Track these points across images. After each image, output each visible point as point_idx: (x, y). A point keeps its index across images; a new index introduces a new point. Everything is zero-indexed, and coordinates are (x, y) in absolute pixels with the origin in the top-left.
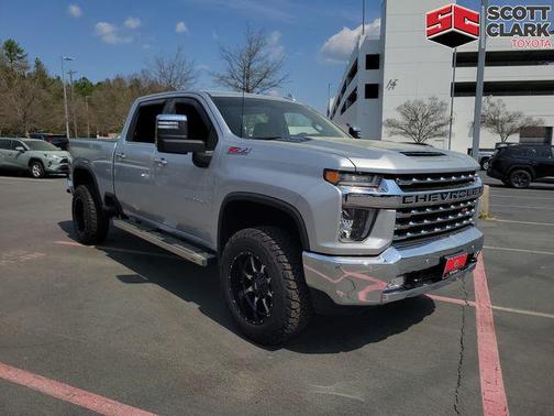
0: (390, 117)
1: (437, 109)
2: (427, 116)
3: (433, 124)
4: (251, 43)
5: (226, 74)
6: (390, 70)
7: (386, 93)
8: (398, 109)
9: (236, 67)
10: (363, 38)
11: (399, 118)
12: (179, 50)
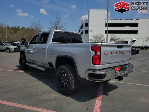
0: (91, 39)
1: (101, 37)
2: (99, 38)
3: (101, 40)
4: (57, 20)
5: (51, 27)
6: (91, 27)
7: (90, 33)
8: (93, 37)
9: (54, 26)
10: (84, 19)
11: (93, 39)
12: (39, 21)
